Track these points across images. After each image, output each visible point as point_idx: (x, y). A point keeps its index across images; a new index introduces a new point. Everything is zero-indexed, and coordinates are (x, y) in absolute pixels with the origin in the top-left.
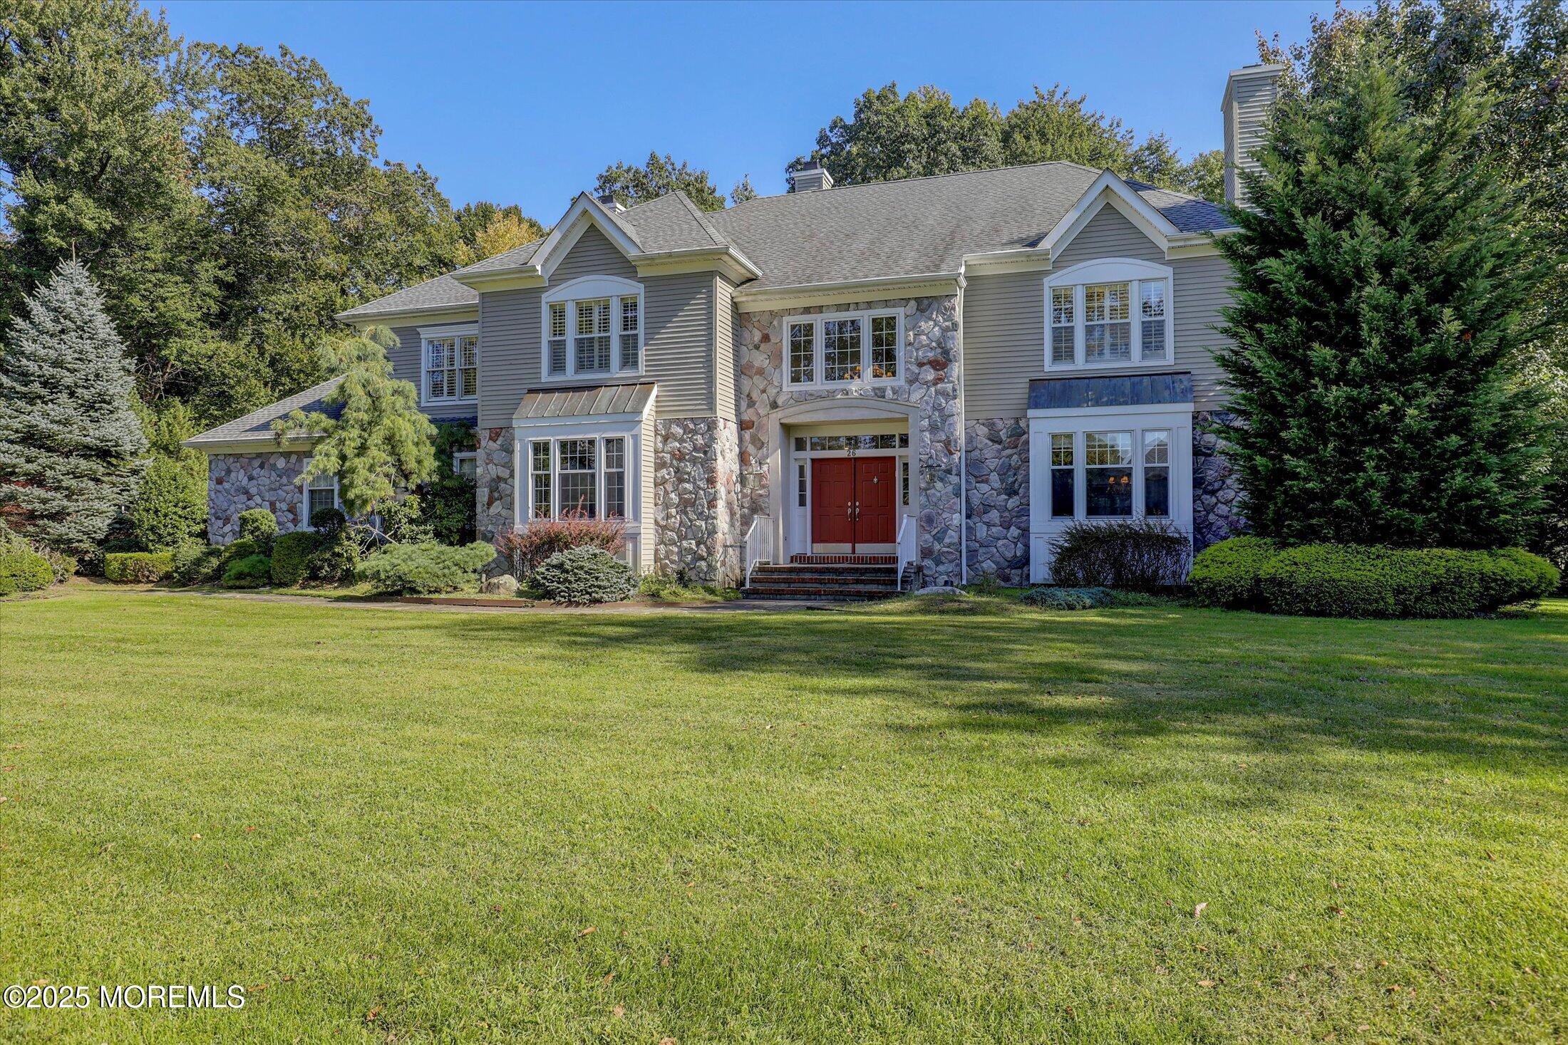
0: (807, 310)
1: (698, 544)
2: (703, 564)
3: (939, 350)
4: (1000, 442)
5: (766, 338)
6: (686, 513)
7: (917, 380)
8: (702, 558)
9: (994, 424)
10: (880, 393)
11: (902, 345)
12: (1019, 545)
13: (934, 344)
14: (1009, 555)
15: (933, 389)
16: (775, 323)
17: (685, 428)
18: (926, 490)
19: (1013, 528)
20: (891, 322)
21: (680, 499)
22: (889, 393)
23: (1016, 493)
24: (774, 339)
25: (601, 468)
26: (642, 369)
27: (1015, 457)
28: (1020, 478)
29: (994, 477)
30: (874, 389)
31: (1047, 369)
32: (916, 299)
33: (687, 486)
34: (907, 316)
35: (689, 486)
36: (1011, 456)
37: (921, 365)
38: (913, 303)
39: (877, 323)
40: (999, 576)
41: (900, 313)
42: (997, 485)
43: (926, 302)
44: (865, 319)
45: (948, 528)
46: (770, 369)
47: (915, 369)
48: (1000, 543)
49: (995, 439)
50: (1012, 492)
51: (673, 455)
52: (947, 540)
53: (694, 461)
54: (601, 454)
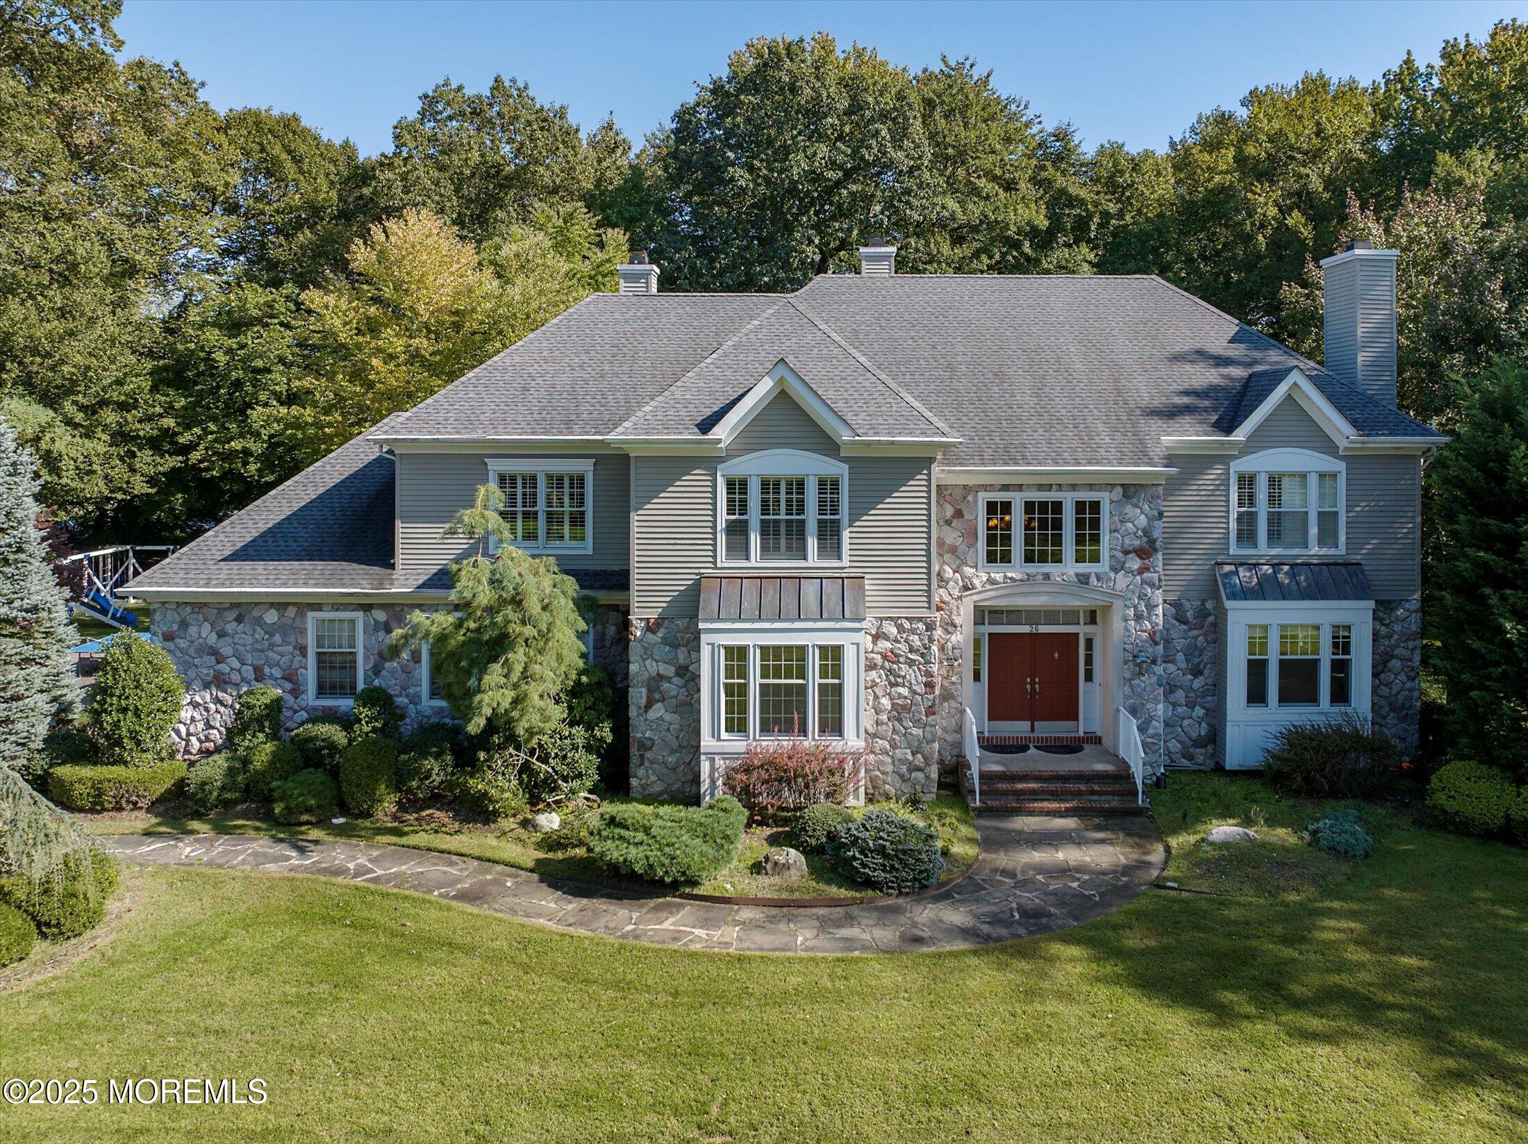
0: (1005, 488)
1: (913, 754)
2: (920, 775)
3: (1145, 539)
4: (1185, 623)
5: (959, 514)
6: (900, 720)
7: (1122, 568)
8: (920, 769)
9: (1181, 605)
10: (1083, 579)
11: (1107, 531)
12: (1204, 724)
13: (1140, 533)
14: (1194, 735)
15: (1138, 578)
16: (970, 498)
17: (901, 629)
18: (1130, 680)
19: (1198, 708)
20: (1095, 506)
21: (893, 704)
22: (1093, 580)
23: (1201, 673)
24: (967, 516)
25: (814, 680)
26: (846, 561)
27: (1201, 638)
28: (1205, 659)
29: (1180, 657)
30: (1077, 575)
31: (1231, 552)
32: (1122, 485)
33: (901, 690)
34: (1112, 502)
35: (904, 691)
36: (1196, 638)
37: (1126, 553)
38: (1119, 489)
39: (1080, 506)
40: (1184, 757)
41: (1104, 498)
42: (1183, 665)
43: (1133, 489)
44: (1068, 501)
45: (1152, 718)
46: (962, 549)
47: (1119, 555)
48: (1186, 722)
49: (1182, 620)
50: (1197, 672)
51: (885, 657)
52: (1151, 731)
53: (911, 663)
54: (814, 662)
